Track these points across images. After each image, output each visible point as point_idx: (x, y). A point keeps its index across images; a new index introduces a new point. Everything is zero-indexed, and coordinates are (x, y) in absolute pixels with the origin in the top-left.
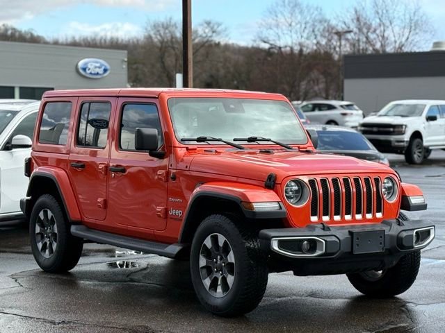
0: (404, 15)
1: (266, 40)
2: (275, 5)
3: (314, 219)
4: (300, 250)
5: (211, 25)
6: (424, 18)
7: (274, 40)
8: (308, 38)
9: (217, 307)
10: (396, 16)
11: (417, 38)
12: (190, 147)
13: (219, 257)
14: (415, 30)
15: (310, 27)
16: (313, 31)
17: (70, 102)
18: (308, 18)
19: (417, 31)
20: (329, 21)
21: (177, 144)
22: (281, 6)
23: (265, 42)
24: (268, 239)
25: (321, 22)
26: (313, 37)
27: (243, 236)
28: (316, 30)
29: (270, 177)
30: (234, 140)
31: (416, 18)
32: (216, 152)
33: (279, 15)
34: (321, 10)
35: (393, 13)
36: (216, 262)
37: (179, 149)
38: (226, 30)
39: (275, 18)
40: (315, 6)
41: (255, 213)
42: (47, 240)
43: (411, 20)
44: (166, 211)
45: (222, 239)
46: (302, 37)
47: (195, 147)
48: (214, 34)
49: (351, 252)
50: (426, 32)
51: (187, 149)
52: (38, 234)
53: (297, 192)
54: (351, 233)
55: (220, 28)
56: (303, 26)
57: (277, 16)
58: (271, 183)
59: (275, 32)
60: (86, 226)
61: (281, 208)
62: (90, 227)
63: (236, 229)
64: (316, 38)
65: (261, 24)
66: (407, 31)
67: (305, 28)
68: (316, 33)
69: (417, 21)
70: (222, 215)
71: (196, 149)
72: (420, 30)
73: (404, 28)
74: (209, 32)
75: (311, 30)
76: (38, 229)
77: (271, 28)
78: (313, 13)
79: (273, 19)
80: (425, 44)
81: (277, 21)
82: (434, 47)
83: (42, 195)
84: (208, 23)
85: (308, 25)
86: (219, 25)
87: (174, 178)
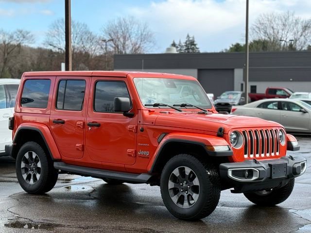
0: (138, 31)
1: (51, 44)
2: (57, 22)
3: (246, 156)
4: (244, 176)
5: (23, 33)
6: (150, 33)
7: (57, 44)
8: (78, 44)
9: (185, 215)
10: (133, 31)
11: (145, 45)
12: (151, 110)
13: (185, 182)
14: (144, 40)
15: (80, 37)
16: (81, 39)
17: (48, 79)
18: (78, 31)
19: (145, 41)
20: (91, 33)
21: (143, 108)
22: (61, 23)
23: (51, 45)
24: (226, 170)
25: (86, 33)
26: (81, 43)
27: (205, 168)
28: (83, 39)
29: (221, 130)
30: (174, 106)
31: (144, 33)
32: (169, 113)
33: (60, 28)
34: (86, 26)
35: (131, 29)
36: (182, 185)
37: (144, 111)
38: (32, 36)
39: (57, 30)
40: (82, 23)
41: (216, 153)
42: (31, 173)
43: (142, 34)
44: (136, 152)
45: (188, 170)
46: (74, 42)
47: (154, 110)
48: (24, 39)
49: (271, 178)
50: (150, 42)
51: (149, 111)
52: (23, 168)
53: (235, 139)
54: (270, 165)
55: (28, 35)
56: (75, 36)
57: (58, 29)
58: (221, 133)
59: (57, 38)
60: (64, 162)
61: (230, 149)
62: (67, 163)
63: (200, 163)
64: (83, 43)
65: (48, 34)
66: (139, 41)
67: (76, 37)
68: (83, 40)
69: (145, 35)
70: (188, 154)
71: (154, 111)
72: (148, 41)
73: (138, 39)
74: (21, 37)
75: (80, 38)
76: (23, 165)
77: (54, 36)
78: (81, 28)
79: (56, 31)
80: (150, 49)
81: (58, 32)
82: (167, 51)
83: (26, 142)
84: (21, 32)
85: (78, 35)
86: (28, 33)
87: (142, 130)
